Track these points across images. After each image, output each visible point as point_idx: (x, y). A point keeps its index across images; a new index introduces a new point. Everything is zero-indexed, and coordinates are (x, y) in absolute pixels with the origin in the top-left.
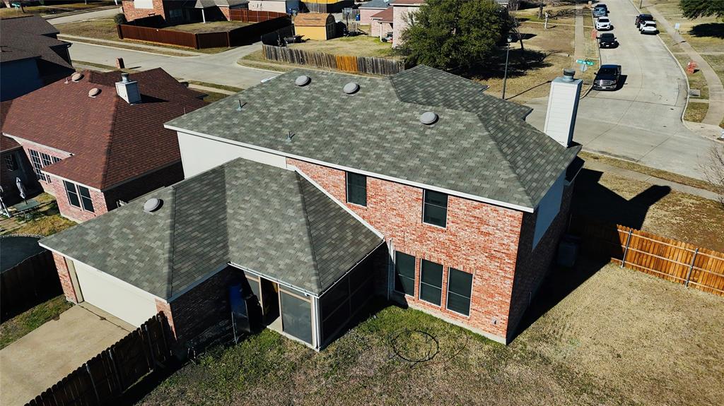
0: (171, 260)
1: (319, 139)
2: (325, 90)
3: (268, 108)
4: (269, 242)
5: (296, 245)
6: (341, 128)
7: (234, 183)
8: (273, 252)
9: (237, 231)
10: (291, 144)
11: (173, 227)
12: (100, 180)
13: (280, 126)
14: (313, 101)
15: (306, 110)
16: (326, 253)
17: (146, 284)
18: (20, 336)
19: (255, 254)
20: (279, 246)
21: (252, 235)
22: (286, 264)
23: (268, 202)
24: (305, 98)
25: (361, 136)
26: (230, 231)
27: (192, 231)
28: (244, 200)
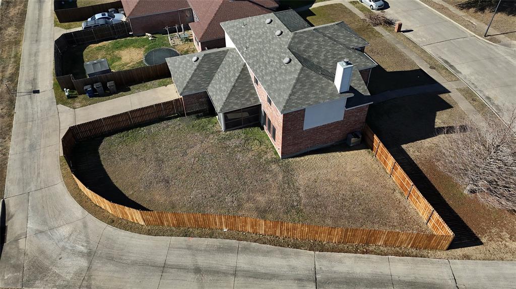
0: (188, 82)
1: (253, 53)
3: (251, 29)
4: (220, 88)
5: (225, 93)
7: (227, 59)
8: (218, 92)
10: (245, 51)
11: (195, 70)
12: (200, 37)
13: (248, 41)
14: (265, 34)
15: (260, 37)
16: (233, 99)
17: (179, 87)
18: (155, 88)
20: (221, 91)
21: (218, 83)
22: (218, 98)
23: (230, 72)
25: (265, 58)
26: (214, 78)
27: (201, 74)
28: (225, 67)
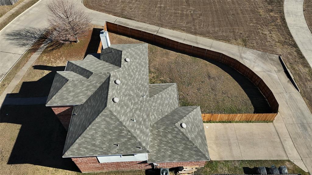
1: (141, 88)
2: (118, 92)
3: (131, 110)
4: (170, 99)
5: (168, 92)
6: (135, 82)
7: (157, 118)
8: (172, 97)
9: (171, 109)
10: (146, 96)
13: (139, 102)
14: (125, 94)
15: (130, 95)
19: (174, 101)
20: (170, 96)
21: (170, 104)
22: (173, 92)
23: (160, 104)
24: (124, 98)
25: (137, 77)
26: (172, 111)
28: (161, 111)
